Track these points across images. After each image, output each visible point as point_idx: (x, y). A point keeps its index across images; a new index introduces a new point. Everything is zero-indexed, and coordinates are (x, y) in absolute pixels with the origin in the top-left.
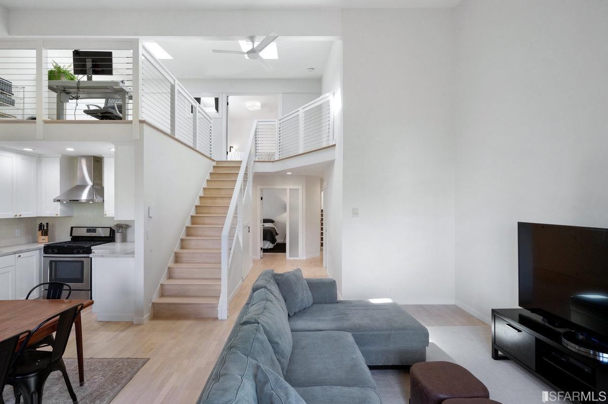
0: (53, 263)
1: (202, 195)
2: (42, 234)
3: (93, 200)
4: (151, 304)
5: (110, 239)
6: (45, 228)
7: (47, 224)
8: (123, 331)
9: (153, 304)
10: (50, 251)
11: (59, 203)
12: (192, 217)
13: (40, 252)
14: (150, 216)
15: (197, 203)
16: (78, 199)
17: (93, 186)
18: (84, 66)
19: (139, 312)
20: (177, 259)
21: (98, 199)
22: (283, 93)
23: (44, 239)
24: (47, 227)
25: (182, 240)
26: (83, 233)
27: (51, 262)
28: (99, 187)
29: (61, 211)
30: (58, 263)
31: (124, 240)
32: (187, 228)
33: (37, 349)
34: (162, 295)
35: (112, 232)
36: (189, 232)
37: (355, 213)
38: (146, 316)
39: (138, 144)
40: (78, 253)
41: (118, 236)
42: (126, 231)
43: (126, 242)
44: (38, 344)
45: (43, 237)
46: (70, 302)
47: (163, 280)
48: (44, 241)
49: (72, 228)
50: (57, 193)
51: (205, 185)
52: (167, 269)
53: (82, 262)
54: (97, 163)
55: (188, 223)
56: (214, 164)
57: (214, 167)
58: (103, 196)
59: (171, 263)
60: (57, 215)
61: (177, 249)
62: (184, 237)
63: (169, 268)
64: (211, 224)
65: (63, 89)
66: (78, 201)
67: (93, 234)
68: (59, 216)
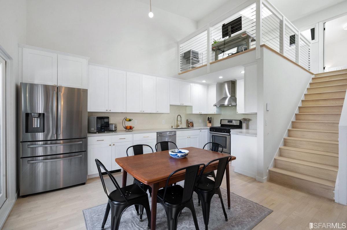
0: (213, 136)
1: (304, 99)
2: (209, 122)
3: (231, 104)
4: (268, 171)
5: (240, 127)
6: (210, 120)
7: (211, 118)
8: (250, 182)
9: (269, 171)
10: (212, 130)
11: (215, 107)
12: (296, 114)
13: (208, 130)
14: (267, 110)
15: (300, 104)
16: (224, 104)
17: (231, 97)
19: (260, 173)
20: (286, 143)
21: (233, 104)
24: (211, 119)
25: (289, 130)
26: (226, 123)
28: (234, 98)
29: (217, 111)
30: (215, 137)
31: (247, 128)
32: (293, 122)
33: (207, 177)
34: (275, 166)
35: (241, 122)
36: (294, 125)
38: (265, 178)
39: (259, 62)
40: (224, 132)
41: (244, 125)
42: (248, 123)
43: (248, 129)
44: (208, 175)
45: (210, 124)
46: (223, 155)
47: (276, 156)
48: (210, 125)
49: (221, 120)
50: (215, 102)
51: (306, 92)
52: (278, 149)
53: (226, 137)
54: (233, 84)
55: (293, 119)
56: (313, 76)
57: (313, 79)
58: (236, 102)
59: (281, 145)
61: (285, 136)
62: (291, 129)
63: (280, 149)
65: (217, 48)
66: (224, 105)
67: (231, 124)
68: (216, 113)
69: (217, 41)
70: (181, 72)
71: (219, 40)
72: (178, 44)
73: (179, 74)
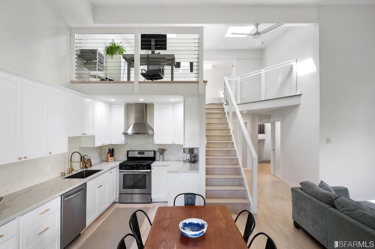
2: (110, 156)
3: (149, 133)
7: (113, 149)
11: (124, 135)
13: (118, 168)
15: (206, 133)
16: (140, 132)
17: (146, 124)
18: (150, 45)
22: (237, 59)
23: (112, 159)
26: (136, 155)
27: (124, 175)
29: (125, 140)
35: (155, 154)
37: (328, 141)
40: (143, 169)
41: (161, 157)
49: (128, 151)
51: (206, 121)
58: (153, 131)
60: (122, 143)
64: (215, 148)
66: (139, 134)
67: (143, 156)
68: (123, 144)
69: (116, 44)
70: (76, 80)
71: (119, 44)
72: (72, 31)
73: (72, 82)
